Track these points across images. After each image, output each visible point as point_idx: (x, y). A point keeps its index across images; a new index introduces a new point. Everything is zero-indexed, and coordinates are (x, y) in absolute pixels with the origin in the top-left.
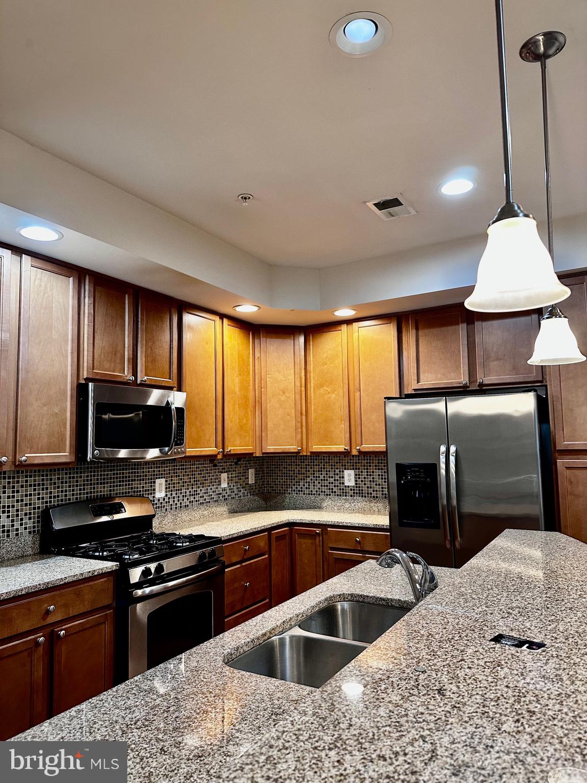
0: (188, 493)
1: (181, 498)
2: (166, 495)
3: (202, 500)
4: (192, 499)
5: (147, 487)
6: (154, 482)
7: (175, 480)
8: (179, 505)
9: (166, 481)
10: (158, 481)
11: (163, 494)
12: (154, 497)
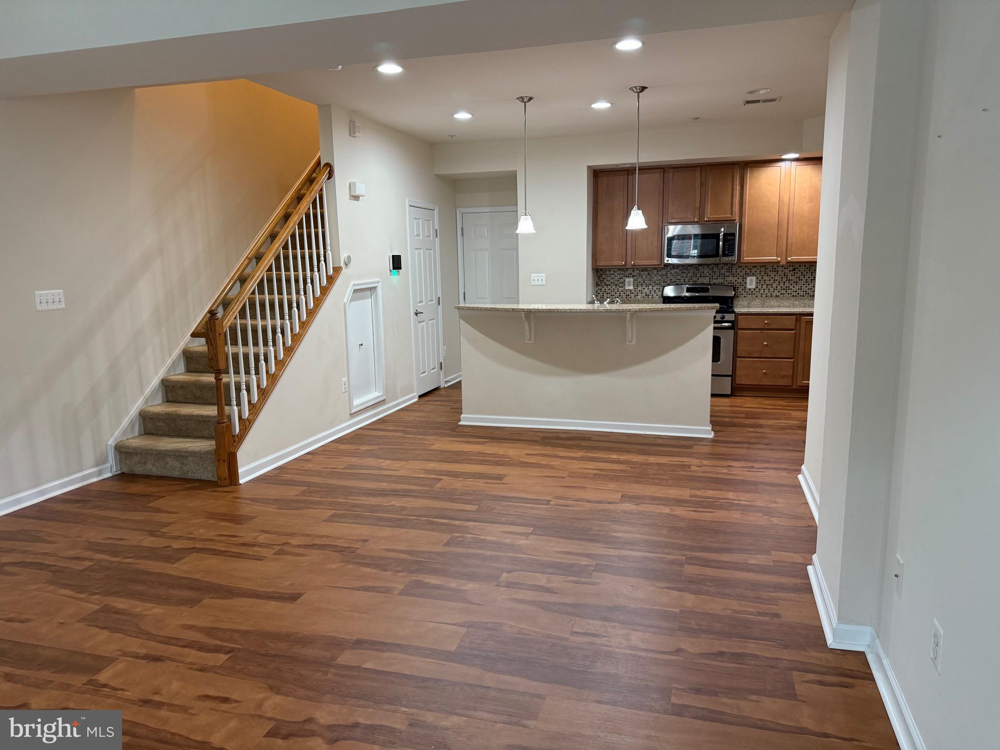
0: (779, 288)
1: (772, 290)
2: (757, 287)
3: (794, 294)
4: (783, 292)
5: (740, 280)
6: (746, 278)
7: (766, 278)
8: (769, 294)
9: (758, 278)
10: (749, 279)
11: (754, 286)
12: (745, 287)
